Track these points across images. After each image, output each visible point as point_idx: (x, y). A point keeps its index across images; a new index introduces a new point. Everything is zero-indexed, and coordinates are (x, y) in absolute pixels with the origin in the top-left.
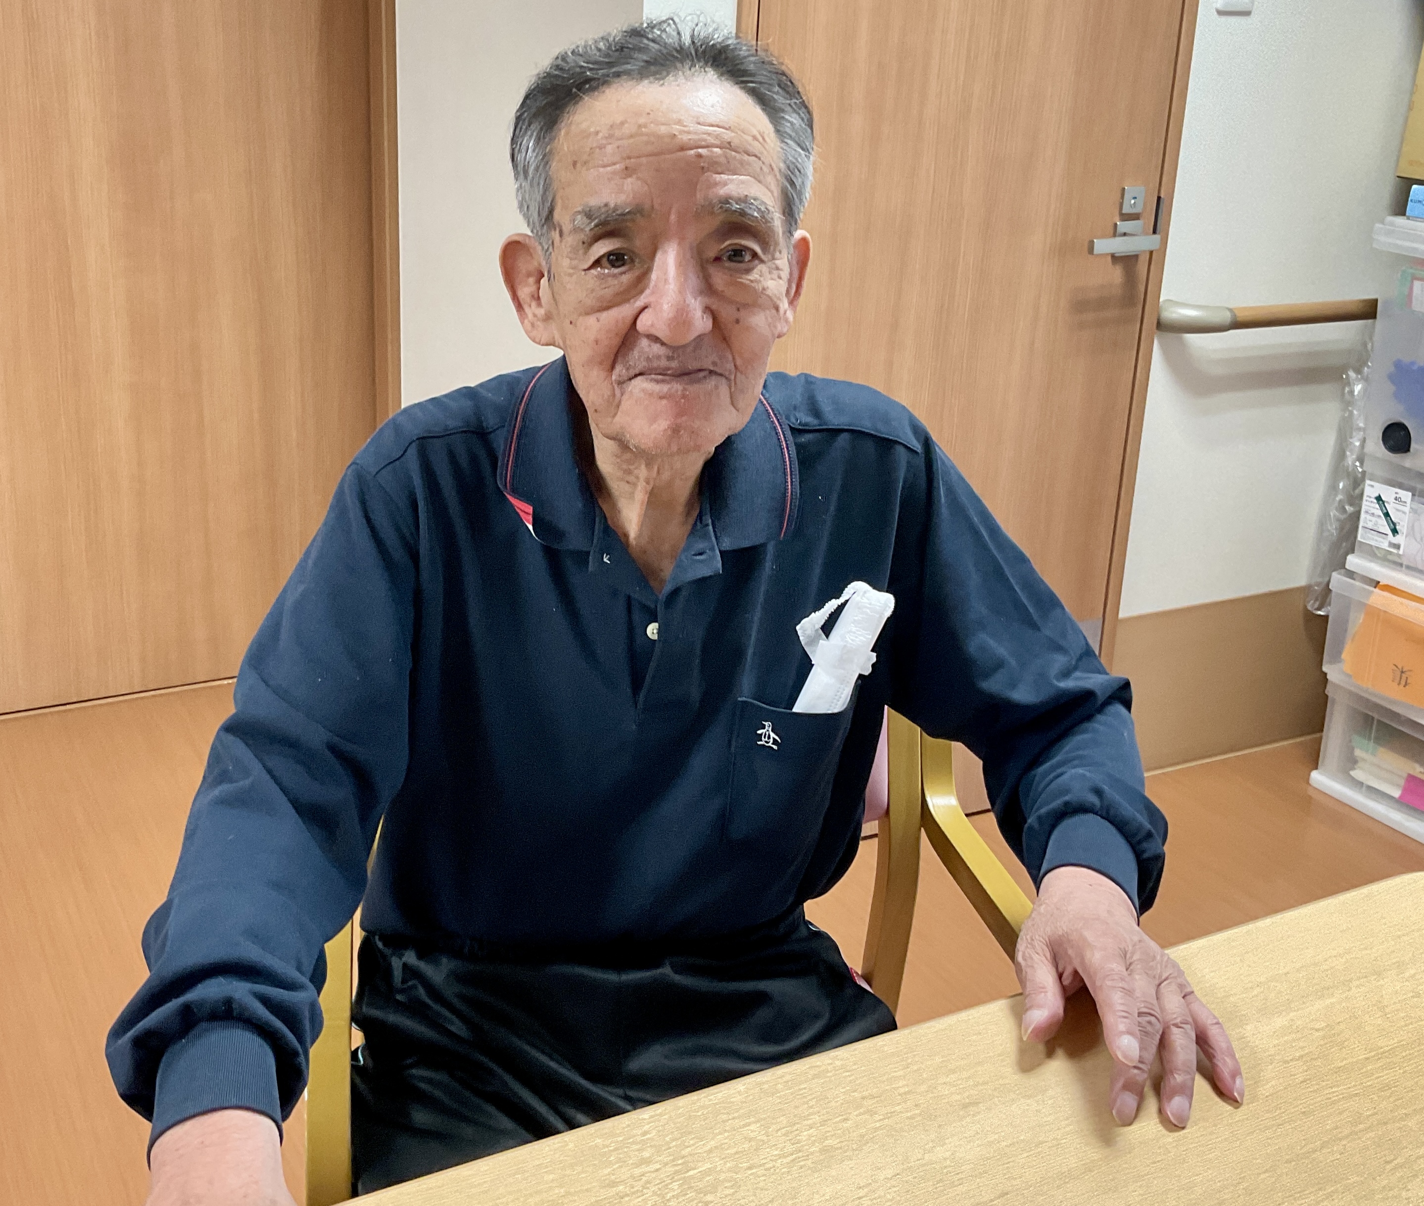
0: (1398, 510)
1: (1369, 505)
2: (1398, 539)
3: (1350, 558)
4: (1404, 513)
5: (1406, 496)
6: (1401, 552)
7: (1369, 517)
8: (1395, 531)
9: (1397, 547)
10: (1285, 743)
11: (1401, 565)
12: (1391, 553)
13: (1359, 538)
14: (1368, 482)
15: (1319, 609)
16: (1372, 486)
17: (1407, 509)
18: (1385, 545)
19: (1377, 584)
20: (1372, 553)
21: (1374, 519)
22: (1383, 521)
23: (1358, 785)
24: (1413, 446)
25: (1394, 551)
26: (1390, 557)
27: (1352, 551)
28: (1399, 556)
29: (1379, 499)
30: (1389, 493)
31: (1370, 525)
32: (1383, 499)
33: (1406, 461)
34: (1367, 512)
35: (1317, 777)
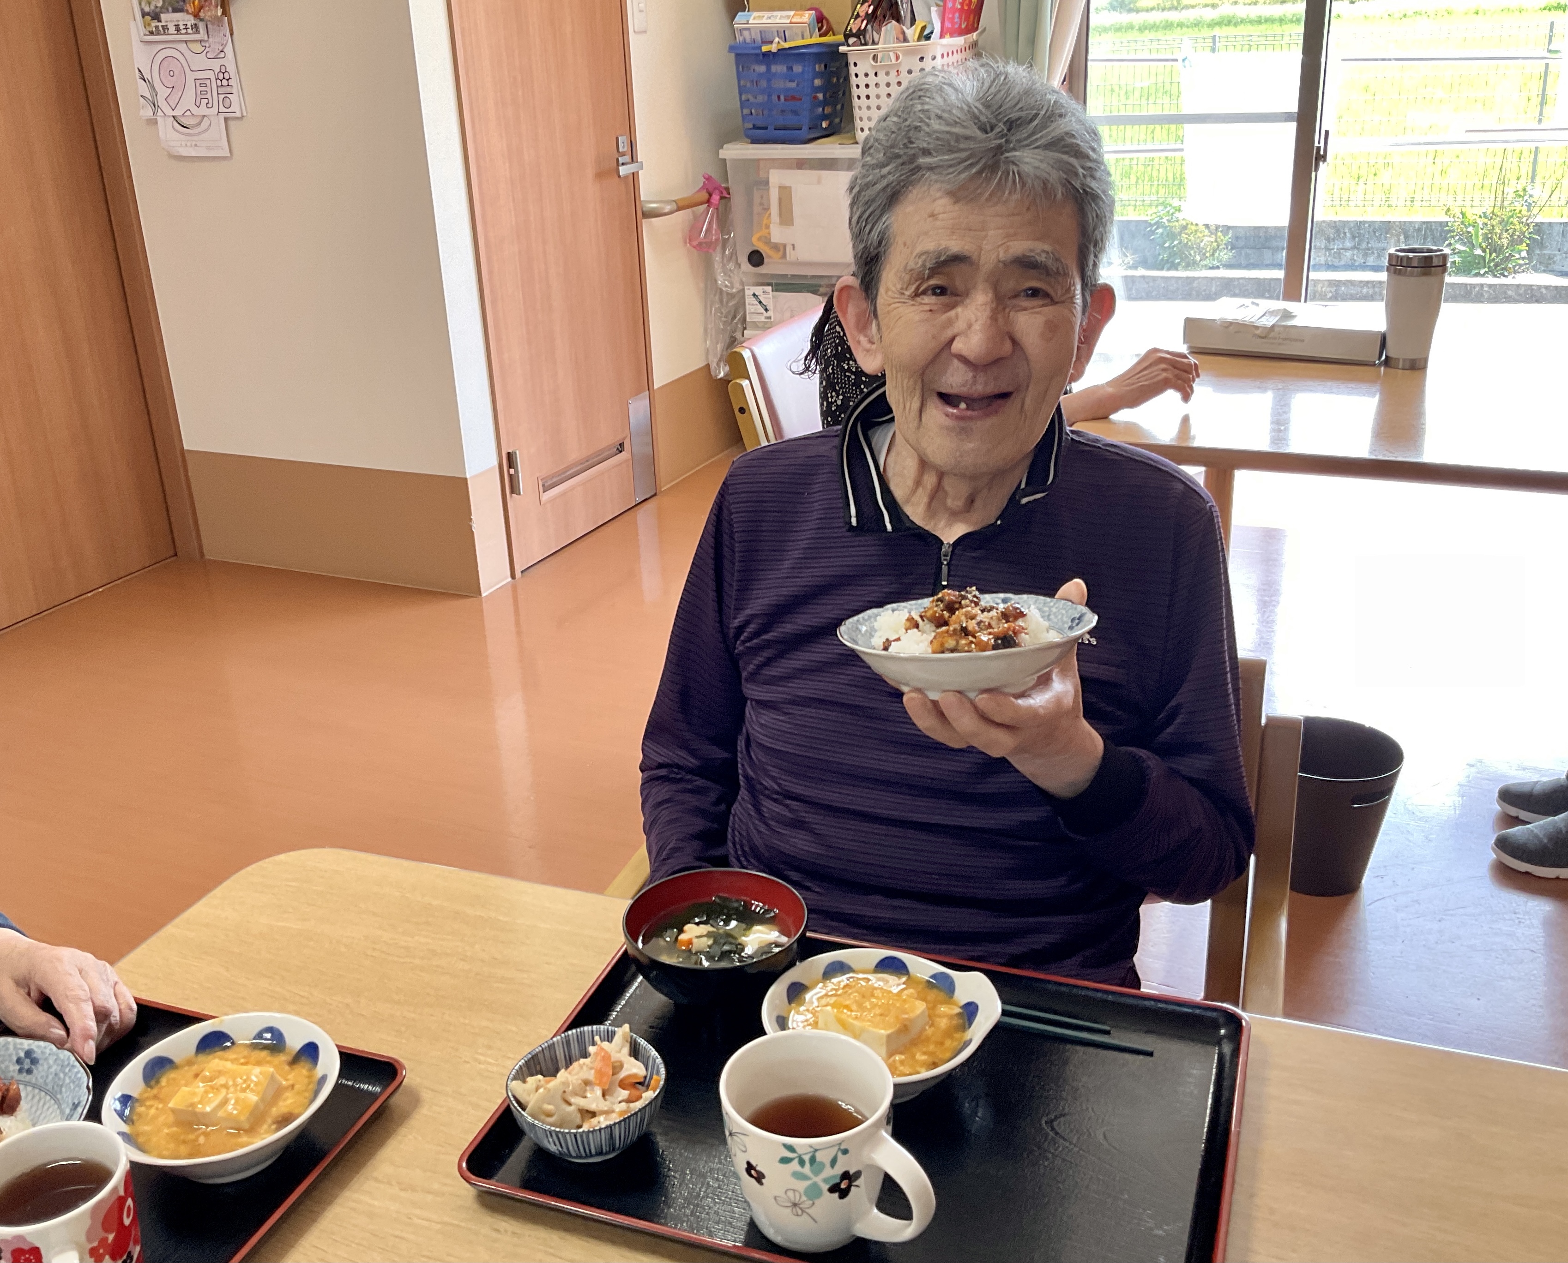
0: (766, 298)
1: (749, 300)
2: (770, 313)
4: (770, 299)
5: (768, 289)
6: (772, 320)
7: (750, 306)
8: (766, 310)
9: (770, 318)
12: (766, 323)
13: (748, 319)
14: (746, 288)
15: (718, 374)
16: (749, 289)
17: (770, 296)
18: (763, 319)
20: (756, 326)
22: (759, 306)
24: (766, 260)
25: (767, 319)
26: (768, 325)
28: (772, 323)
29: (754, 295)
30: (759, 290)
31: (752, 311)
32: (756, 294)
33: (762, 270)
34: (749, 304)
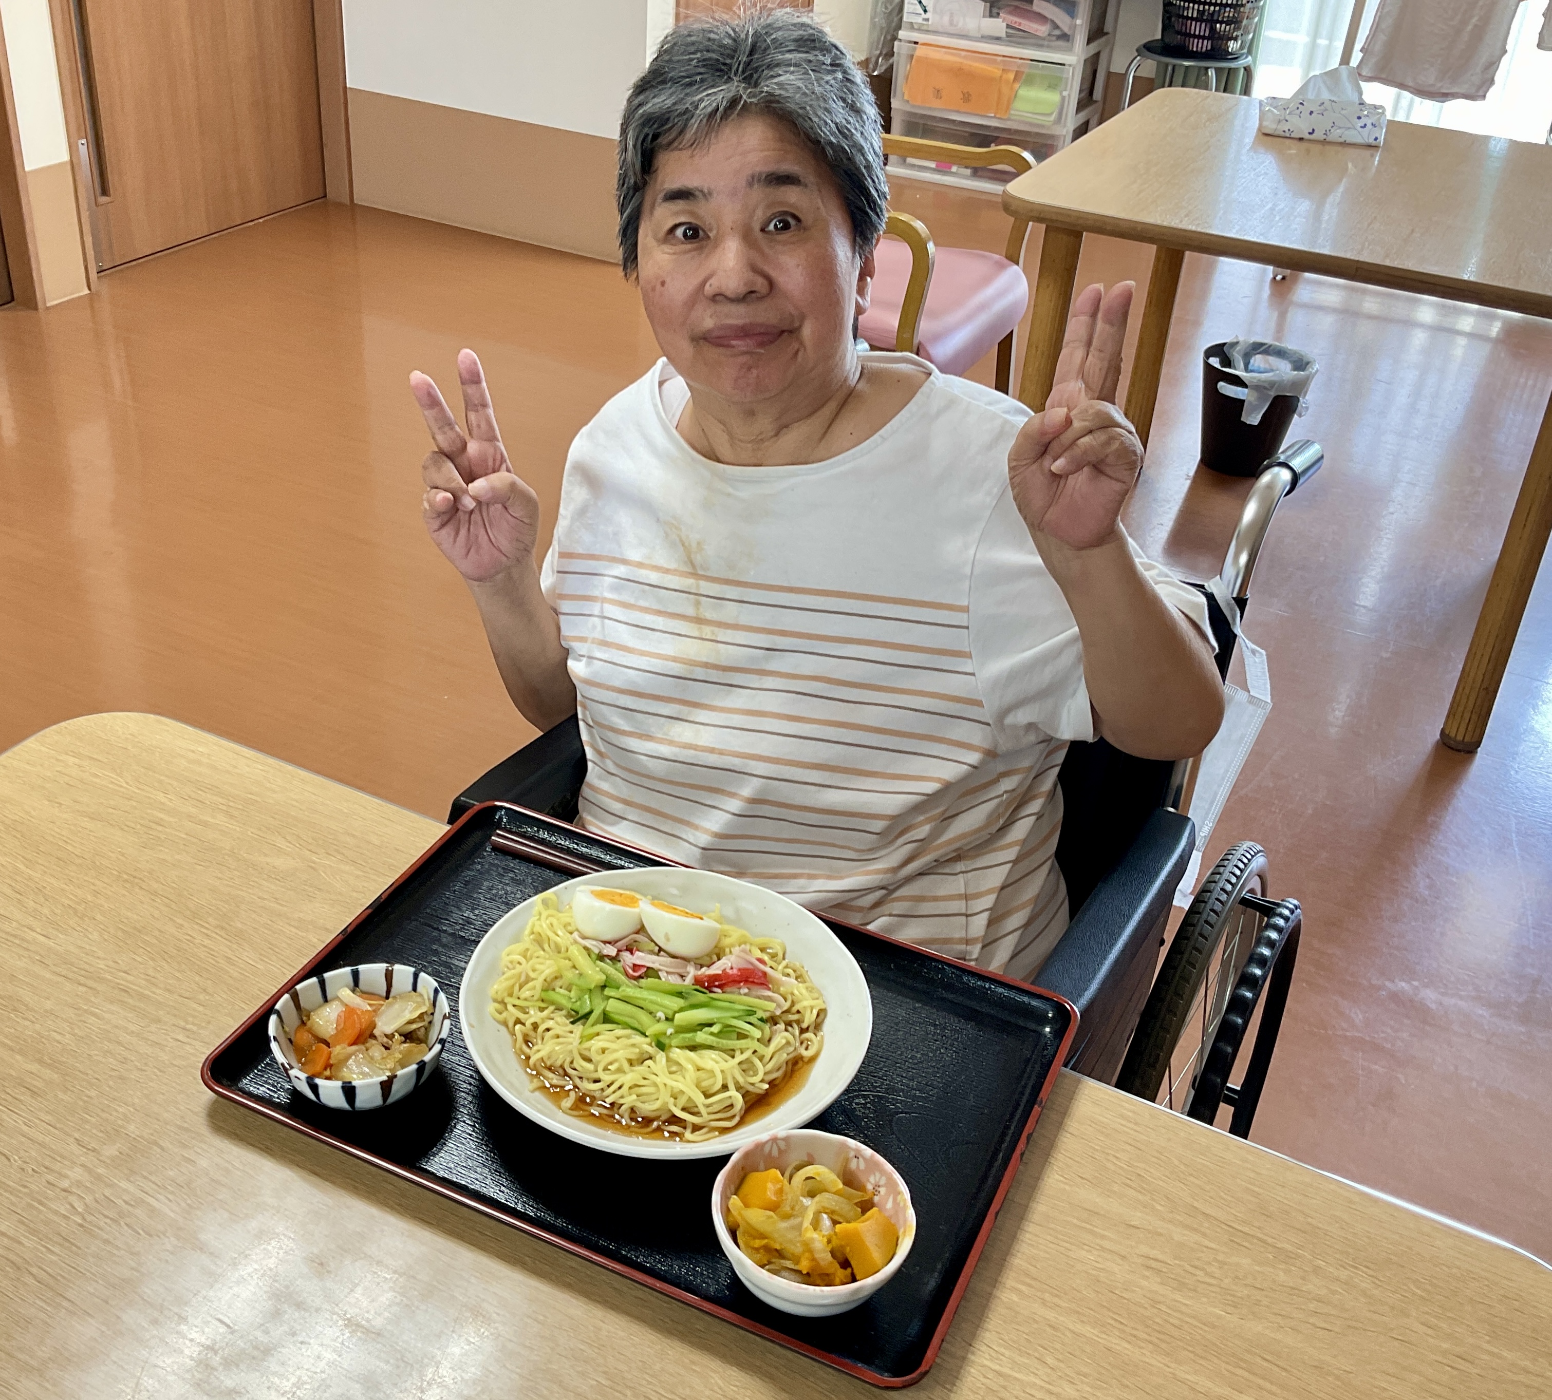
2: (928, 15)
3: (900, 32)
6: (930, 22)
8: (925, 11)
9: (927, 20)
11: (928, 30)
12: (922, 24)
13: (904, 19)
18: (920, 20)
19: (916, 43)
20: (912, 26)
21: (912, 7)
22: (918, 6)
27: (899, 28)
31: (911, 10)
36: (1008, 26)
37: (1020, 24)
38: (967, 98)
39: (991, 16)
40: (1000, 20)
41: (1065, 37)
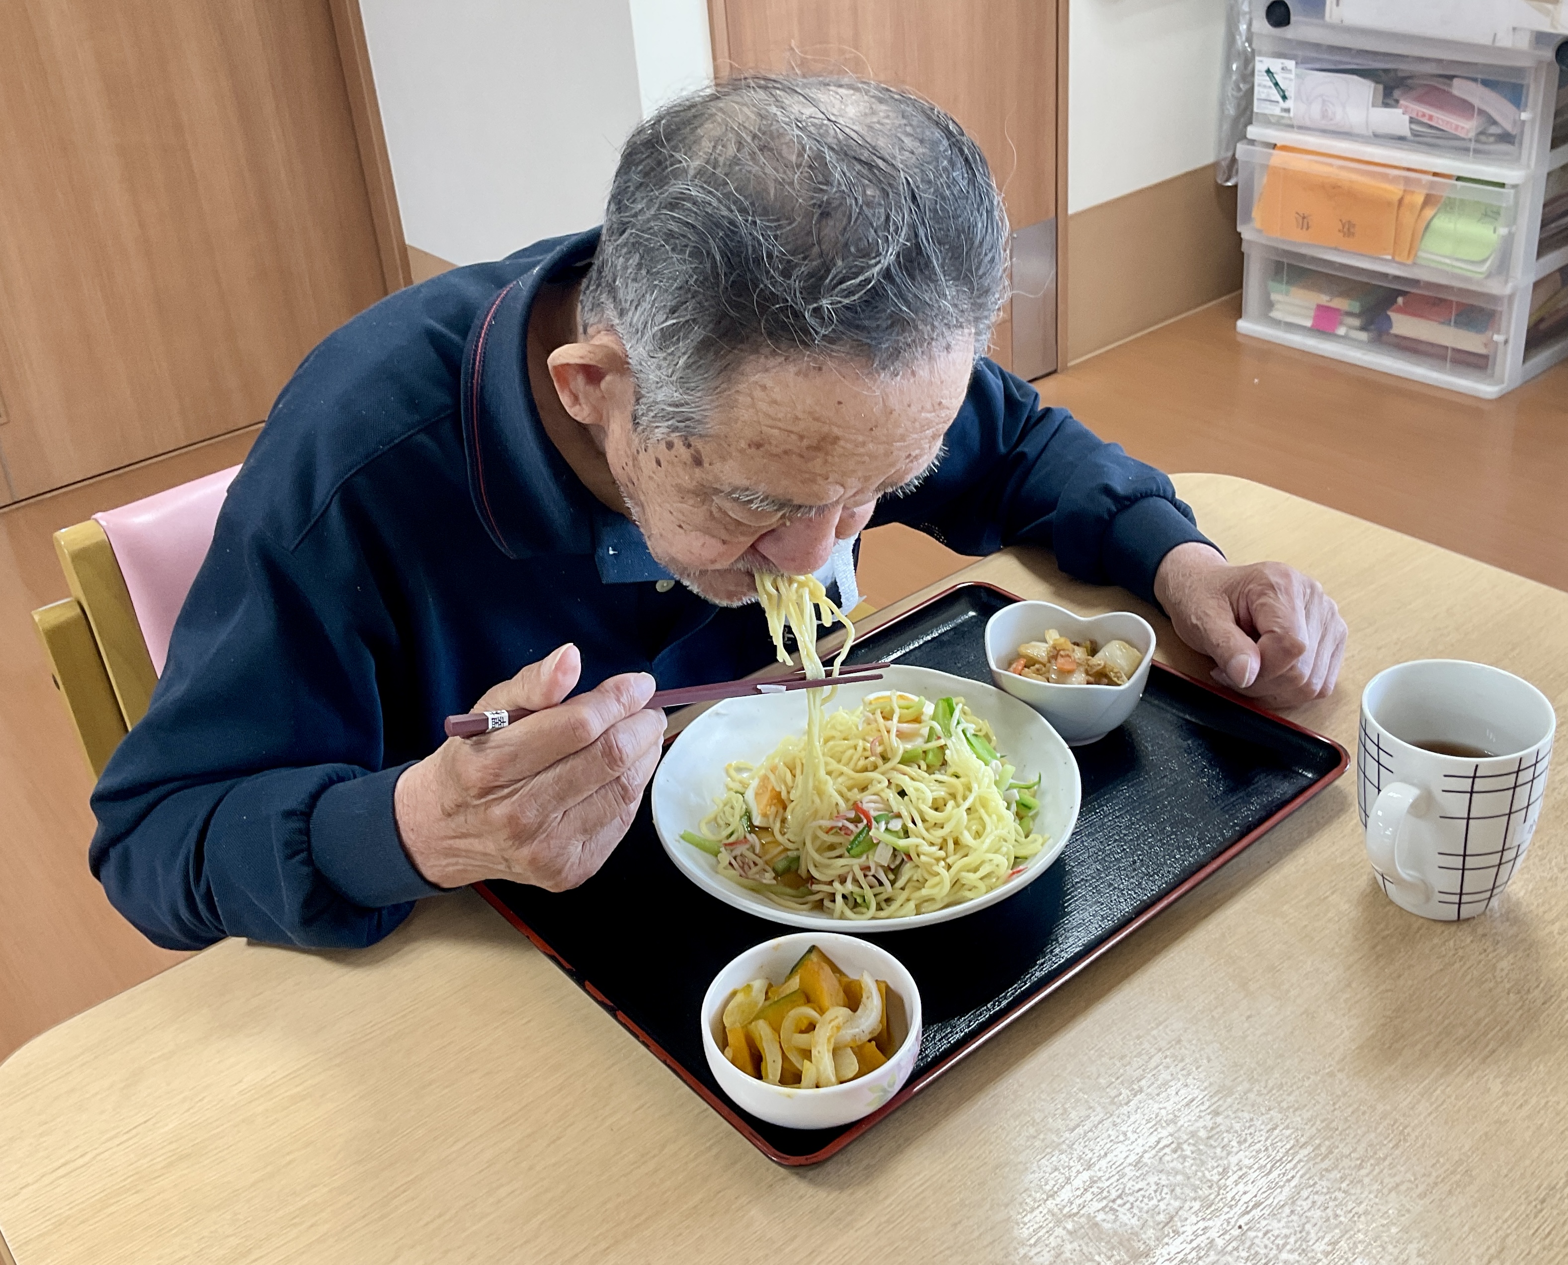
0: (1285, 78)
1: (1261, 80)
2: (1289, 104)
3: (1250, 129)
4: (1291, 80)
5: (1291, 64)
6: (1292, 114)
7: (1261, 89)
8: (1284, 98)
9: (1288, 110)
10: (1214, 302)
11: (1291, 126)
12: (1283, 117)
13: (1255, 110)
14: (1257, 58)
15: (1227, 180)
16: (1261, 61)
17: (1292, 76)
18: (1277, 111)
19: (1274, 146)
20: (1268, 121)
21: (1266, 90)
22: (1274, 91)
23: (1277, 323)
24: (1293, 18)
25: (1285, 114)
26: (1284, 121)
27: (1250, 122)
28: (1290, 118)
29: (1268, 71)
30: (1276, 65)
31: (1263, 96)
32: (1272, 70)
33: (1288, 32)
34: (1259, 85)
35: (1243, 325)
36: (1412, 121)
37: (1431, 118)
38: (1348, 230)
39: (1386, 105)
40: (1397, 112)
41: (1506, 138)
